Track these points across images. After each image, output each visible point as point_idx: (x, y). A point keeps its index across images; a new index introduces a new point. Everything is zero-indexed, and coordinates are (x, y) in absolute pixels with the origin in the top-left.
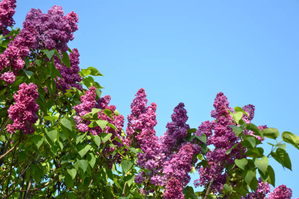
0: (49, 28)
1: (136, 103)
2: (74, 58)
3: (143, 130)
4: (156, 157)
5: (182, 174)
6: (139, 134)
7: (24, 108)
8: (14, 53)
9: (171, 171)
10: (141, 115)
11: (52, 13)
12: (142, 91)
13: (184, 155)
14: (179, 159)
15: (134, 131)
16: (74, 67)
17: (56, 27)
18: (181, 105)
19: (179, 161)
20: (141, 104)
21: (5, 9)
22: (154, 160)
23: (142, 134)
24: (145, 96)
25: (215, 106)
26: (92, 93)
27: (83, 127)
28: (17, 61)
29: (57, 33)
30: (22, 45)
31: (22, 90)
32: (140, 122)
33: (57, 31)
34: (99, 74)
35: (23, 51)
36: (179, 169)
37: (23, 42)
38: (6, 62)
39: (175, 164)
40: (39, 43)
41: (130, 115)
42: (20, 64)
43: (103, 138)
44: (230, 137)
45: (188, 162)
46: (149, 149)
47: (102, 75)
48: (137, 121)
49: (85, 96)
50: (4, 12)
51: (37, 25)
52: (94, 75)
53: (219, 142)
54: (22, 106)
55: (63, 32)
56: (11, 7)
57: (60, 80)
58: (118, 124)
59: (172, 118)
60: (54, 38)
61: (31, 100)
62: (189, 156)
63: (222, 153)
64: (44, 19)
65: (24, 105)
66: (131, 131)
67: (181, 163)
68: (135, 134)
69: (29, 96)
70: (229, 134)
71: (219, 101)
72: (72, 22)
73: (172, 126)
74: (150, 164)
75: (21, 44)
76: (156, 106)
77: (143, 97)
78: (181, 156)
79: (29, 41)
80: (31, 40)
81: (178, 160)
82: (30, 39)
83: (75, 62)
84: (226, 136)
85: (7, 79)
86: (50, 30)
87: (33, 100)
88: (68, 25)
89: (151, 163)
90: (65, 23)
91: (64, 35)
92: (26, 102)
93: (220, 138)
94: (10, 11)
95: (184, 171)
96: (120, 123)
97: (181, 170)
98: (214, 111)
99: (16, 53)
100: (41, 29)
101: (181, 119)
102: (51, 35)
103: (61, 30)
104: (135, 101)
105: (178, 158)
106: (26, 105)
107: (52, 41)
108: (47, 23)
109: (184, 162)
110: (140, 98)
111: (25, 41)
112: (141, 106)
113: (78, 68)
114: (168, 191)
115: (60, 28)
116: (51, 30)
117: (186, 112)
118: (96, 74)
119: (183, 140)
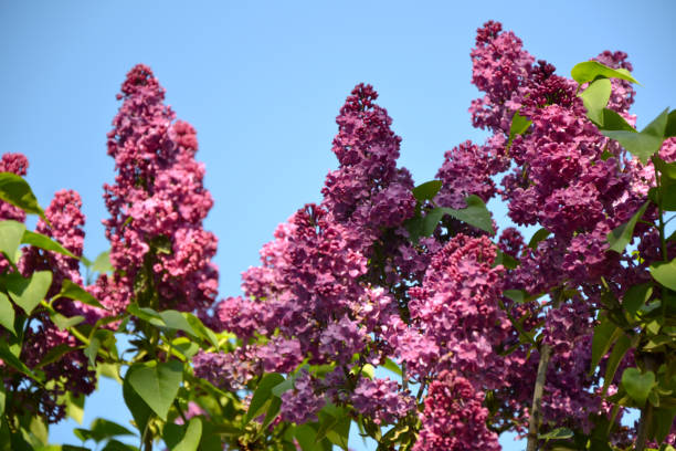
1: (129, 131)
3: (178, 234)
4: (353, 306)
5: (479, 352)
6: (172, 256)
9: (432, 348)
10: (163, 177)
13: (473, 277)
14: (457, 296)
15: (146, 248)
18: (364, 94)
19: (459, 303)
20: (153, 132)
22: (353, 319)
23: (180, 255)
24: (160, 95)
25: (480, 82)
32: (166, 204)
36: (461, 336)
39: (444, 319)
41: (112, 183)
43: (19, 293)
44: (600, 184)
45: (490, 302)
46: (327, 278)
48: (151, 204)
53: (568, 209)
58: (63, 229)
59: (340, 155)
62: (492, 278)
63: (592, 250)
66: (137, 249)
67: (469, 310)
68: (151, 258)
70: (597, 172)
71: (497, 56)
73: (347, 183)
74: (340, 338)
76: (193, 132)
77: (153, 101)
78: (460, 285)
81: (449, 301)
84: (587, 180)
89: (345, 331)
93: (568, 193)
95: (483, 340)
96: (71, 225)
97: (472, 339)
98: (481, 102)
101: (377, 150)
104: (126, 123)
105: (450, 294)
109: (478, 305)
110: (142, 106)
112: (155, 139)
114: (436, 431)
117: (389, 121)
119: (398, 233)
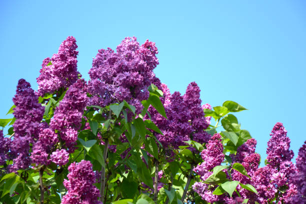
0: (118, 72)
1: (271, 147)
2: (192, 97)
6: (285, 194)
7: (77, 198)
8: (59, 123)
10: (283, 164)
11: (122, 49)
12: (279, 127)
15: (276, 191)
16: (193, 109)
17: (127, 69)
20: (279, 148)
21: (62, 60)
24: (284, 133)
26: (215, 144)
27: (209, 197)
28: (67, 133)
29: (127, 77)
30: (70, 110)
31: (71, 173)
32: (282, 175)
33: (127, 74)
34: (241, 109)
35: (72, 117)
37: (69, 105)
38: (52, 138)
40: (112, 95)
42: (71, 136)
47: (245, 109)
48: (278, 175)
49: (207, 150)
50: (62, 65)
51: (103, 72)
52: (234, 111)
54: (73, 195)
55: (135, 74)
56: (71, 55)
57: (166, 135)
58: (258, 182)
60: (126, 84)
61: (83, 185)
64: (112, 61)
65: (76, 194)
66: (272, 191)
69: (81, 180)
72: (147, 57)
75: (67, 108)
77: (280, 136)
79: (78, 102)
80: (80, 100)
82: (80, 98)
83: (194, 103)
85: (57, 160)
86: (118, 75)
87: (85, 185)
88: (142, 62)
90: (137, 60)
91: (137, 77)
92: (79, 189)
94: (70, 62)
99: (63, 122)
100: (110, 75)
102: (121, 81)
103: (134, 70)
106: (79, 194)
107: (124, 90)
108: (116, 66)
110: (276, 138)
111: (73, 103)
112: (280, 150)
113: (200, 109)
115: (133, 68)
116: (121, 74)
118: (237, 109)
